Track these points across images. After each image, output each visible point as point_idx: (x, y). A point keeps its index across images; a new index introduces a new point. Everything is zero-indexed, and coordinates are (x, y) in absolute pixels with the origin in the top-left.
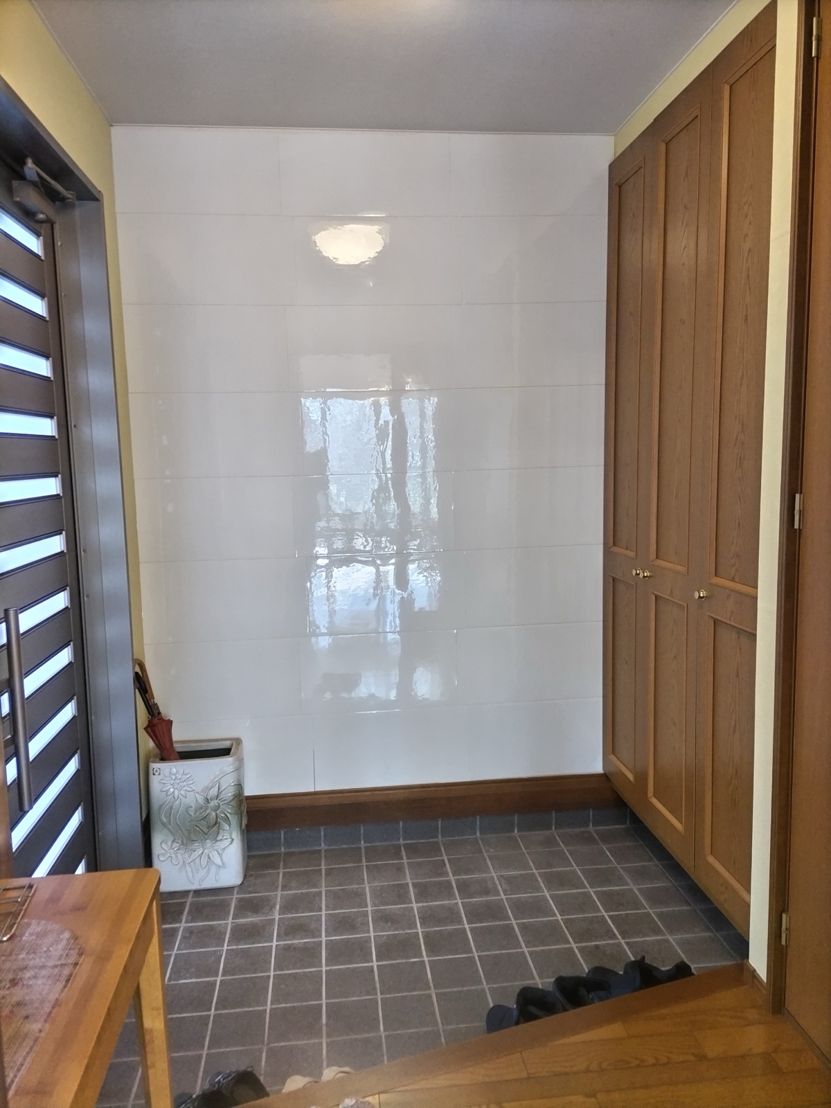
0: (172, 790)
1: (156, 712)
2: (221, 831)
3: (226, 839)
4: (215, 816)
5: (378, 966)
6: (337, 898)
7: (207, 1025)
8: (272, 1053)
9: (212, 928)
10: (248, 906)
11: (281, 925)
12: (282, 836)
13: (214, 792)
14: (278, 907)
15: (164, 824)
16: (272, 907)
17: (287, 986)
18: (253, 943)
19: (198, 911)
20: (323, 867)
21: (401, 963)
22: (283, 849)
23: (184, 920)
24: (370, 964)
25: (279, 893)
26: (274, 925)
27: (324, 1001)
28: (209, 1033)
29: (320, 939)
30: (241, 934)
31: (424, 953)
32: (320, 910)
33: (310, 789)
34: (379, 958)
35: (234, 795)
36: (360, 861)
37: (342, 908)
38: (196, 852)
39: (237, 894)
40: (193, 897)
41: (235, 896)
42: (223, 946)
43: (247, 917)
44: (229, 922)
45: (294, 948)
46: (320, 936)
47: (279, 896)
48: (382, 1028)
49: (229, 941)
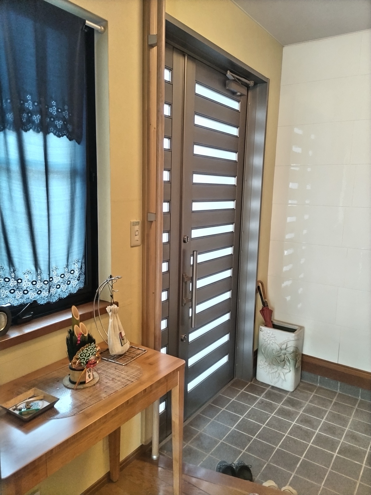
0: (267, 340)
1: (266, 305)
2: (286, 365)
3: (287, 369)
4: (284, 357)
5: (337, 456)
6: (333, 417)
7: (250, 441)
8: (269, 467)
9: (271, 404)
10: (290, 402)
11: (301, 416)
12: (319, 379)
13: (284, 346)
14: (304, 408)
15: (262, 353)
16: (301, 407)
17: (290, 443)
18: (285, 419)
19: (269, 395)
20: (334, 400)
21: (349, 461)
22: (318, 385)
23: (262, 396)
24: (334, 453)
25: (307, 403)
26: (298, 415)
27: (302, 458)
28: (249, 445)
29: (316, 431)
30: (282, 412)
31: (364, 462)
32: (322, 418)
33: (335, 361)
34: (339, 453)
35: (293, 351)
36: (355, 405)
37: (333, 422)
38: (274, 370)
39: (289, 395)
40: (270, 388)
41: (288, 396)
42: (272, 414)
43: (288, 406)
44: (279, 405)
45: (302, 429)
46: (316, 430)
47: (307, 404)
48: (323, 484)
49: (275, 413)
